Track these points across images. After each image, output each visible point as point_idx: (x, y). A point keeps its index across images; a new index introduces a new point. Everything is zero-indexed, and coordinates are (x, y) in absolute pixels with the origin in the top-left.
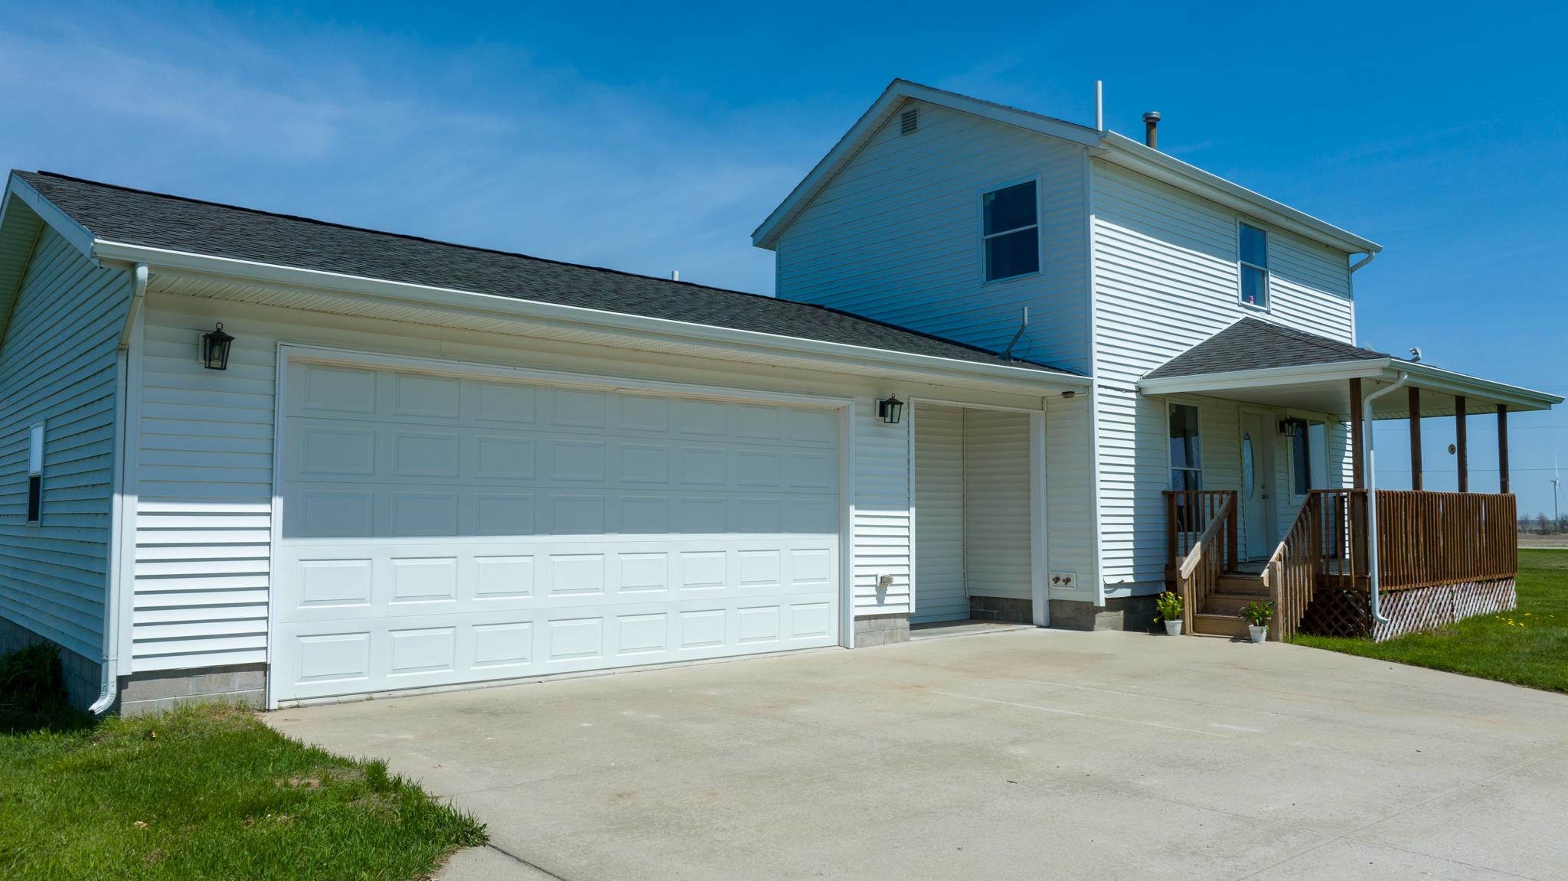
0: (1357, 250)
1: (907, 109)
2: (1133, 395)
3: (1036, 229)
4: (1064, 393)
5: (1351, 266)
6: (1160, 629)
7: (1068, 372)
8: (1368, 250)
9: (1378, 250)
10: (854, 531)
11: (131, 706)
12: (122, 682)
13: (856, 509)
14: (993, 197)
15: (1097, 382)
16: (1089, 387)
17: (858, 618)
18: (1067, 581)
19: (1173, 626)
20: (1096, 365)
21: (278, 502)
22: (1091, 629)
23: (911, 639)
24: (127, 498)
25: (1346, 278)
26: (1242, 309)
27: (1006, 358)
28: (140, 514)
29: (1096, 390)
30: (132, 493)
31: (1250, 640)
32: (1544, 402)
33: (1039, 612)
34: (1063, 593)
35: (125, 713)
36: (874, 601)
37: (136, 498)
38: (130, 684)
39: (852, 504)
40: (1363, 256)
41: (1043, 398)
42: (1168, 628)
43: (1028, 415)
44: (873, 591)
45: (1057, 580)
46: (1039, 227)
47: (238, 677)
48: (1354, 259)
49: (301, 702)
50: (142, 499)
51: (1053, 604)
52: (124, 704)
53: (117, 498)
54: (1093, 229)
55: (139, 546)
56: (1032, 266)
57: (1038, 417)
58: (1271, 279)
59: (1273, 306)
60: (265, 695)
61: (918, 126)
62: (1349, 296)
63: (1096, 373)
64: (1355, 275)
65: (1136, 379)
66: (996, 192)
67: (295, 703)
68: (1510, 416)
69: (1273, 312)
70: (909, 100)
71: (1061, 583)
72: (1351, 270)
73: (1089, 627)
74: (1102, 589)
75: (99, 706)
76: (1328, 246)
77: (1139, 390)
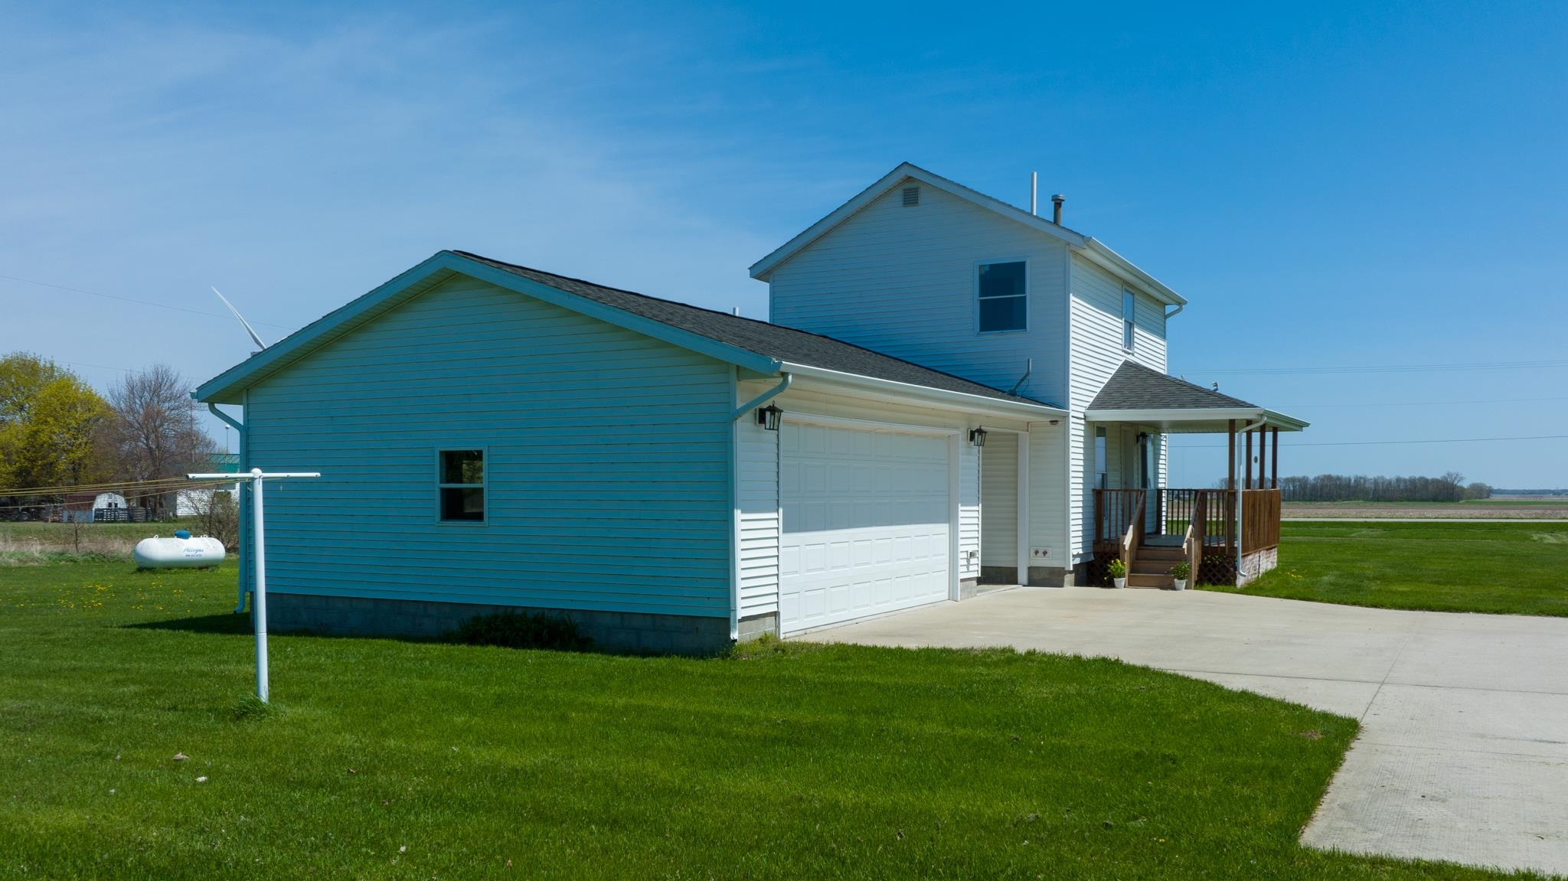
0: (1174, 303)
1: (908, 185)
2: (1083, 422)
3: (1025, 297)
4: (1051, 421)
5: (1167, 313)
6: (1110, 584)
7: (1051, 406)
8: (1181, 303)
9: (1185, 303)
10: (960, 521)
13: (961, 506)
14: (987, 269)
15: (1072, 414)
16: (1066, 417)
17: (962, 580)
18: (1045, 553)
19: (1121, 581)
20: (1071, 401)
21: (781, 512)
22: (1062, 586)
23: (978, 595)
25: (1162, 323)
26: (1123, 354)
27: (1012, 394)
28: (742, 521)
29: (1072, 420)
30: (739, 508)
31: (1174, 588)
32: (1298, 425)
33: (1023, 575)
34: (1041, 562)
36: (966, 569)
37: (740, 511)
38: (741, 624)
39: (959, 503)
40: (1176, 307)
41: (1028, 423)
42: (1116, 584)
43: (1017, 434)
44: (965, 562)
45: (1037, 552)
46: (1027, 297)
48: (1169, 309)
50: (742, 512)
51: (1031, 570)
54: (1072, 304)
56: (1021, 325)
57: (1025, 437)
58: (1136, 330)
59: (1136, 350)
60: (778, 631)
61: (920, 201)
62: (1164, 337)
63: (1072, 407)
64: (1169, 321)
65: (1083, 410)
66: (991, 266)
68: (1279, 433)
69: (1135, 354)
70: (909, 179)
71: (1040, 554)
72: (1166, 317)
73: (1060, 584)
74: (1071, 558)
76: (1158, 300)
77: (1085, 418)
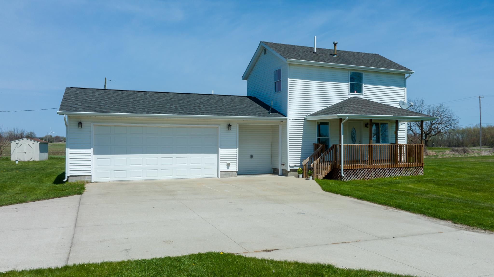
2: (302, 121)
3: (281, 80)
4: (281, 121)
7: (282, 116)
8: (408, 73)
10: (220, 153)
11: (70, 180)
12: (68, 177)
13: (221, 148)
15: (289, 118)
17: (221, 172)
18: (283, 165)
19: (300, 176)
20: (289, 114)
21: (92, 149)
22: (287, 176)
23: (238, 176)
24: (68, 149)
25: (403, 81)
26: (350, 95)
28: (70, 151)
29: (288, 120)
30: (69, 148)
33: (280, 172)
34: (283, 168)
35: (69, 182)
36: (226, 168)
37: (69, 149)
38: (70, 177)
39: (219, 147)
43: (278, 125)
44: (226, 166)
47: (87, 177)
49: (97, 182)
50: (70, 149)
51: (282, 170)
52: (69, 180)
53: (66, 149)
54: (290, 81)
55: (70, 156)
58: (364, 85)
59: (364, 93)
60: (91, 180)
61: (266, 53)
63: (289, 116)
65: (304, 116)
66: (276, 71)
67: (96, 182)
69: (364, 95)
74: (291, 167)
75: (65, 180)
76: (393, 73)
77: (305, 119)
